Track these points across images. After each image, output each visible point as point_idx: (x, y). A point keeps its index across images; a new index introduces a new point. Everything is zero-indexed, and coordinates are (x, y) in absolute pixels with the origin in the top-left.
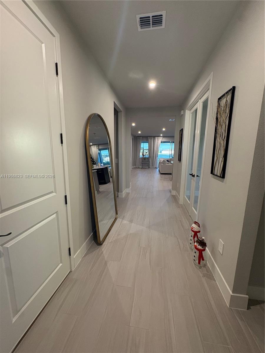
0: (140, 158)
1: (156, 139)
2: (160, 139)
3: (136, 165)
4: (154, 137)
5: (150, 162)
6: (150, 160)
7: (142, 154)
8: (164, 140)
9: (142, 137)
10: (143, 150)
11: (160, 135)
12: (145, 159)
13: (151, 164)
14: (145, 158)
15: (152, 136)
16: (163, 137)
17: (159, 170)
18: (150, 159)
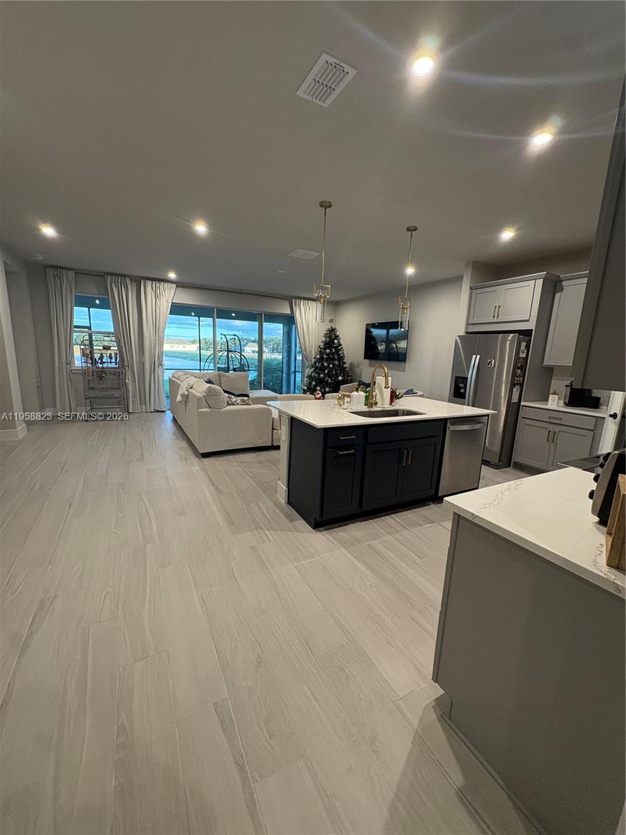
0: (74, 373)
1: (149, 289)
2: (169, 295)
3: (55, 406)
4: (138, 281)
5: (130, 388)
6: (129, 381)
7: (84, 354)
8: (185, 298)
9: (71, 274)
10: (90, 336)
11: (163, 278)
12: (101, 378)
13: (134, 396)
14: (101, 374)
15: (125, 276)
16: (180, 285)
17: (174, 420)
18: (129, 374)
